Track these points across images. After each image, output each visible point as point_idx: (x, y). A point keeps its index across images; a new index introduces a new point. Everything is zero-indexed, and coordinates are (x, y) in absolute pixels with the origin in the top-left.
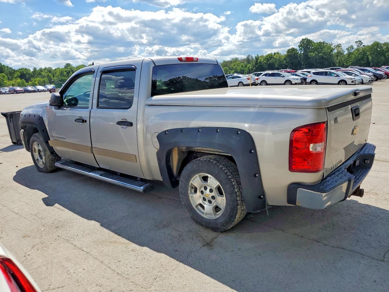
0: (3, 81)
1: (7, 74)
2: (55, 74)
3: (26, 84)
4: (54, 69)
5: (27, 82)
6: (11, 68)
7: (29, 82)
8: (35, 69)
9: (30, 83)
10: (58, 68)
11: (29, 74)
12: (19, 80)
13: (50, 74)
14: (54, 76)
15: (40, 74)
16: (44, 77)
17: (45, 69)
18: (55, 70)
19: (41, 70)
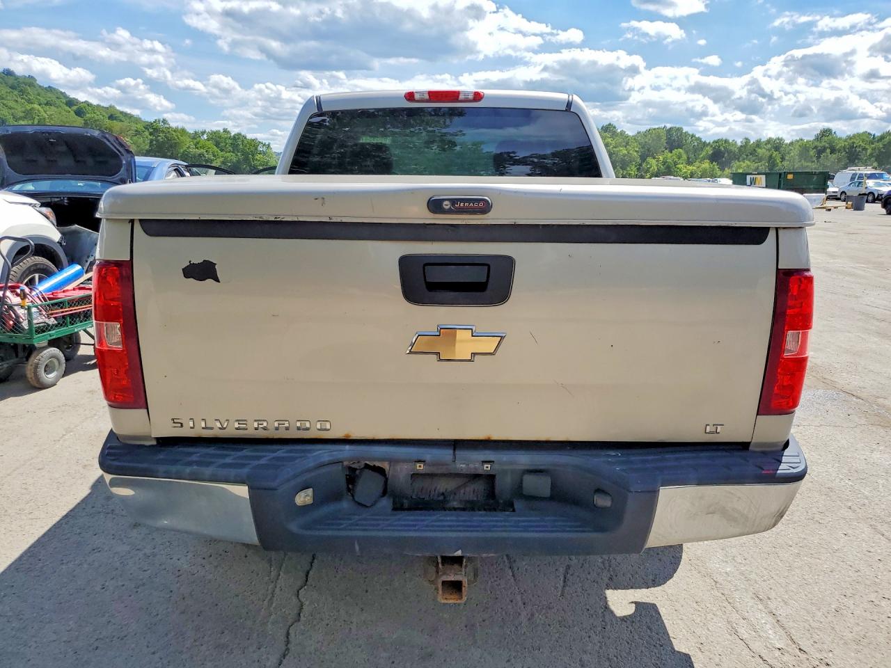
0: (675, 165)
1: (687, 152)
2: (789, 153)
3: (719, 173)
4: (787, 141)
5: (722, 169)
6: (699, 139)
7: (726, 169)
8: (747, 140)
9: (727, 171)
10: (798, 139)
11: (730, 152)
12: (706, 165)
13: (775, 153)
14: (783, 159)
15: (754, 152)
16: (760, 160)
17: (769, 141)
18: (791, 143)
19: (758, 144)
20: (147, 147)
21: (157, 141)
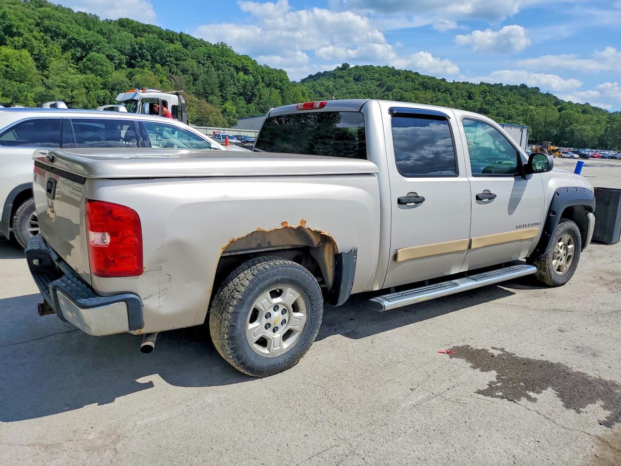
20: (603, 132)
21: (611, 128)
